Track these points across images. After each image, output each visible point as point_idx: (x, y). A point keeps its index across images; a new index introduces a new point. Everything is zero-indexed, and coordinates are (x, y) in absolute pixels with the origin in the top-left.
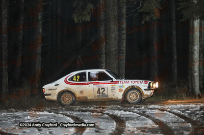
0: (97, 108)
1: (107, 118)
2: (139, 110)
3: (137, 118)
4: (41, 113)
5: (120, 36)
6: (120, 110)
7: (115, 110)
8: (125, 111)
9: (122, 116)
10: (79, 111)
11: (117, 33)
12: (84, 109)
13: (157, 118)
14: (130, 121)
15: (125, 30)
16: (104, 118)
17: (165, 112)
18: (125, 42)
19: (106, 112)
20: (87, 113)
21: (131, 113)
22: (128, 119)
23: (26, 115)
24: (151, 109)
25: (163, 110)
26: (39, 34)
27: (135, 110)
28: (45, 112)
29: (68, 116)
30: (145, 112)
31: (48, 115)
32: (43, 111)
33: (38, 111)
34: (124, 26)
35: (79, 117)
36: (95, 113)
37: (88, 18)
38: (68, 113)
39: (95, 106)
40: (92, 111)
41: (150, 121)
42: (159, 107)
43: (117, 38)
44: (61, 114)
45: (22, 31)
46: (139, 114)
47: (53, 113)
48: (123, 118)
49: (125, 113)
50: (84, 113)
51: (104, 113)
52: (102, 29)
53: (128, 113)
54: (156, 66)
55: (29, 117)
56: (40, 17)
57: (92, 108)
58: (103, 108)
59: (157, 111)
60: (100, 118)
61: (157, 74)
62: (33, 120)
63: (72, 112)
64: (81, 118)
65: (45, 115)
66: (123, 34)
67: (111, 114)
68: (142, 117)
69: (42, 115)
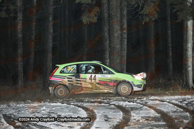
0: (104, 99)
1: (114, 109)
2: (141, 101)
3: (141, 109)
4: (55, 104)
5: (122, 35)
6: (125, 101)
7: (120, 101)
8: (129, 102)
9: (127, 106)
10: (88, 102)
11: (119, 32)
12: (92, 100)
13: (159, 108)
14: (135, 111)
15: (126, 30)
16: (111, 108)
17: (165, 103)
18: (126, 40)
19: (112, 103)
20: (96, 104)
21: (135, 103)
22: (132, 109)
23: (42, 106)
24: (152, 100)
25: (163, 101)
26: (50, 34)
27: (138, 101)
28: (58, 103)
29: (79, 107)
30: (147, 103)
31: (61, 106)
32: (56, 102)
33: (52, 102)
34: (125, 26)
35: (89, 107)
36: (103, 104)
37: (95, 20)
38: (79, 104)
39: (102, 98)
40: (100, 102)
41: (152, 111)
42: (159, 98)
43: (120, 37)
44: (73, 105)
45: (34, 32)
46: (142, 104)
47: (65, 104)
48: (128, 108)
49: (129, 103)
50: (93, 104)
51: (111, 103)
52: (106, 29)
53: (132, 103)
54: (154, 62)
55: (44, 108)
56: (51, 19)
57: (99, 100)
58: (110, 99)
59: (158, 102)
60: (108, 108)
61: (154, 68)
62: (48, 110)
63: (83, 103)
64: (91, 108)
65: (58, 106)
66: (124, 33)
67: (117, 104)
68: (145, 107)
69: (55, 106)
